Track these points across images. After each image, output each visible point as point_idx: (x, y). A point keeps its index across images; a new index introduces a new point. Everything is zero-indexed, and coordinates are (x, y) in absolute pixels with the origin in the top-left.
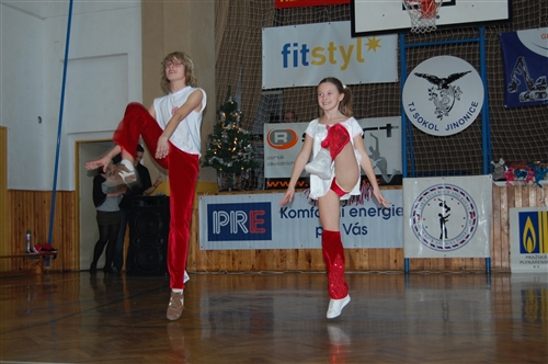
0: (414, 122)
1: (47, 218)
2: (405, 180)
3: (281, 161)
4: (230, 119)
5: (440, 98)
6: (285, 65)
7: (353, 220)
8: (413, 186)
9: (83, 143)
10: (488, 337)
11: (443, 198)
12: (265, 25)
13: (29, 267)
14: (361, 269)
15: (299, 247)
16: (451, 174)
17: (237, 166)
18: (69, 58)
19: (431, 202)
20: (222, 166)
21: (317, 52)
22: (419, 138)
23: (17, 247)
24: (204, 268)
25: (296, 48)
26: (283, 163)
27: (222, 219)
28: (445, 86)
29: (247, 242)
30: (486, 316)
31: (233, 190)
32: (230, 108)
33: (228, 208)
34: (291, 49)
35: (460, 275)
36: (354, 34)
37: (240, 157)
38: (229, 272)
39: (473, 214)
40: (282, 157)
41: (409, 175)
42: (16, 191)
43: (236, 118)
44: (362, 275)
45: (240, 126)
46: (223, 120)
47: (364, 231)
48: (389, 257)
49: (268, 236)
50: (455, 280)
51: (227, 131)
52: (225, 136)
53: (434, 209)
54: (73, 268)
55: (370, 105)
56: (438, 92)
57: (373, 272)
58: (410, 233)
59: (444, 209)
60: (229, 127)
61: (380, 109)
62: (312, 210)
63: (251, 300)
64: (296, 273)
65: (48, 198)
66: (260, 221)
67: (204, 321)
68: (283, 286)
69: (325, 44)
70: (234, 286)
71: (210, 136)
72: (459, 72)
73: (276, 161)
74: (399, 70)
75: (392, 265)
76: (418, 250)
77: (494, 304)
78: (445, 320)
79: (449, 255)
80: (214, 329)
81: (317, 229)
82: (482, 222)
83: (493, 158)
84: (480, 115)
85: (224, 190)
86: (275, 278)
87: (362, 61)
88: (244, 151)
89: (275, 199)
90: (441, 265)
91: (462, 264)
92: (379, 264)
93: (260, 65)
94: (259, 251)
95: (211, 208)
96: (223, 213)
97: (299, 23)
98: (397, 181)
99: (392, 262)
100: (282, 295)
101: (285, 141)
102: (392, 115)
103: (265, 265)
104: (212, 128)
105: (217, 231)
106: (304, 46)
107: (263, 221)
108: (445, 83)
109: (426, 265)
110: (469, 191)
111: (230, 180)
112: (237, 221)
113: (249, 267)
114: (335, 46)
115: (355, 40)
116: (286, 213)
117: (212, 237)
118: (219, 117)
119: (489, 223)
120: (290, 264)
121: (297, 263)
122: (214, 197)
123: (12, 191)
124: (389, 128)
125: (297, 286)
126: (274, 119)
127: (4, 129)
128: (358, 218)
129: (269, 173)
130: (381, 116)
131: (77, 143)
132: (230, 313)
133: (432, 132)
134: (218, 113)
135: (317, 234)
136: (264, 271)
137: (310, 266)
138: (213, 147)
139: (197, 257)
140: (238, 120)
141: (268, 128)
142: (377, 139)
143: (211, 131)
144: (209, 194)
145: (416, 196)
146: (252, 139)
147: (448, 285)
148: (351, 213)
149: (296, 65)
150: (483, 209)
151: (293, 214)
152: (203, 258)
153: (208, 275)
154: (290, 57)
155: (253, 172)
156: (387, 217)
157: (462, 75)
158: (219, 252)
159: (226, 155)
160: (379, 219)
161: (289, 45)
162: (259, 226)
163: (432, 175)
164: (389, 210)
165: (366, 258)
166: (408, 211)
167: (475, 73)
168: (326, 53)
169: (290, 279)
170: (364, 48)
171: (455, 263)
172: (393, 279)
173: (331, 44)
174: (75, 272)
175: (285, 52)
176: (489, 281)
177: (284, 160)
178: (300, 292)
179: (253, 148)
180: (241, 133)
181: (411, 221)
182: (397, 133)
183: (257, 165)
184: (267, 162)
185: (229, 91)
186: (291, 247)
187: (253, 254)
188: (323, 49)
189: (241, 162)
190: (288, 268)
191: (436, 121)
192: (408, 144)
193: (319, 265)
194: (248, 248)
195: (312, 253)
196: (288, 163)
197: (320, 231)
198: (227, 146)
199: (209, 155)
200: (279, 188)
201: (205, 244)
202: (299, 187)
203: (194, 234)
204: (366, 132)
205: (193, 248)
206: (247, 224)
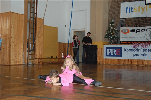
1: (67, 50)
4: (112, 26)
6: (127, 12)
7: (144, 52)
12: (121, 2)
13: (62, 61)
14: (145, 65)
17: (113, 39)
18: (73, 11)
20: (110, 38)
21: (135, 9)
23: (60, 56)
24: (105, 63)
25: (129, 8)
26: (125, 37)
27: (109, 51)
29: (116, 57)
31: (112, 44)
32: (112, 23)
33: (111, 48)
34: (128, 8)
36: (146, 4)
37: (114, 36)
38: (111, 64)
40: (125, 36)
42: (60, 43)
44: (145, 67)
45: (115, 28)
46: (110, 26)
47: (146, 55)
49: (121, 56)
52: (111, 30)
55: (149, 23)
57: (149, 66)
60: (112, 28)
62: (133, 49)
64: (128, 65)
65: (67, 45)
66: (119, 52)
67: (104, 76)
68: (125, 68)
69: (137, 7)
70: (112, 68)
73: (124, 37)
85: (110, 44)
86: (123, 66)
87: (147, 11)
88: (115, 34)
89: (124, 47)
92: (150, 64)
93: (120, 12)
94: (119, 59)
95: (107, 48)
96: (110, 50)
97: (131, 1)
100: (124, 70)
101: (126, 32)
103: (120, 63)
104: (107, 28)
105: (108, 54)
106: (132, 7)
107: (120, 52)
111: (112, 41)
112: (113, 52)
113: (116, 63)
114: (140, 7)
115: (146, 5)
116: (126, 50)
117: (107, 55)
118: (109, 25)
120: (126, 63)
121: (128, 63)
122: (108, 45)
123: (59, 43)
125: (128, 68)
127: (57, 28)
128: (145, 52)
129: (122, 40)
131: (74, 32)
135: (134, 55)
136: (120, 65)
137: (132, 64)
138: (108, 33)
139: (103, 60)
140: (114, 26)
141: (122, 28)
143: (107, 29)
144: (106, 45)
146: (118, 31)
148: (143, 50)
149: (129, 12)
151: (127, 50)
152: (104, 61)
153: (105, 65)
154: (128, 10)
155: (117, 39)
158: (108, 59)
159: (111, 35)
160: (150, 52)
161: (128, 7)
162: (119, 53)
165: (147, 62)
168: (137, 9)
169: (126, 67)
170: (148, 8)
173: (139, 7)
175: (127, 9)
177: (126, 37)
178: (129, 70)
179: (118, 33)
180: (115, 30)
183: (119, 38)
184: (121, 37)
185: (112, 19)
186: (127, 59)
187: (117, 60)
188: (137, 8)
193: (134, 64)
194: (116, 58)
195: (132, 60)
196: (127, 37)
197: (135, 55)
198: (111, 33)
199: (106, 35)
200: (124, 44)
201: (105, 57)
202: (129, 43)
203: (102, 55)
204: (148, 30)
205: (102, 58)
206: (116, 53)
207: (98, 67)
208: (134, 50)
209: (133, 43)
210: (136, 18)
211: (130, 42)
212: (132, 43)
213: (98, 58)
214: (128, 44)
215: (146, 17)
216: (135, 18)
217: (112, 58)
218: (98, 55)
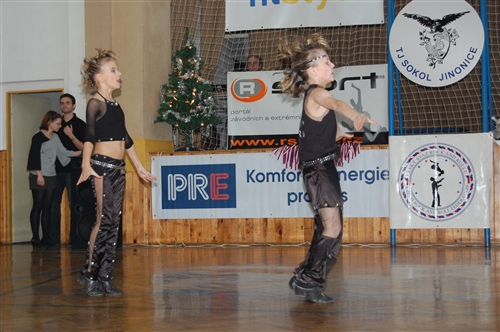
0: (403, 70)
2: (392, 138)
3: (247, 115)
4: (187, 67)
5: (433, 43)
6: (253, 4)
8: (401, 145)
9: (14, 94)
10: (486, 318)
11: (435, 160)
15: (267, 216)
16: (446, 131)
17: (196, 121)
19: (423, 164)
20: (179, 121)
22: (408, 89)
24: (158, 240)
26: (249, 119)
27: (179, 183)
28: (439, 29)
29: (208, 210)
30: (484, 295)
31: (191, 149)
32: (187, 54)
33: (186, 170)
35: (455, 249)
37: (200, 112)
38: (187, 244)
39: (470, 178)
40: (248, 112)
41: (396, 133)
43: (194, 65)
45: (200, 75)
46: (180, 67)
48: (372, 228)
49: (231, 203)
50: (449, 255)
51: (185, 80)
52: (181, 86)
53: (426, 173)
54: (4, 240)
55: (352, 50)
56: (430, 36)
57: (355, 245)
58: (397, 200)
59: (436, 173)
60: (186, 76)
61: (363, 56)
62: (283, 173)
63: (212, 276)
64: (264, 246)
66: (223, 188)
67: (158, 301)
68: (249, 261)
70: (192, 261)
71: (164, 86)
72: (456, 13)
73: (241, 115)
74: (386, 10)
75: (376, 237)
76: (406, 220)
77: (494, 281)
78: (437, 300)
79: (442, 225)
80: (168, 308)
81: (289, 195)
82: (481, 188)
83: (495, 113)
84: (479, 63)
85: (181, 150)
86: (241, 251)
88: (204, 105)
89: (243, 161)
90: (433, 237)
91: (457, 236)
92: (360, 236)
93: (223, 3)
94: (222, 220)
95: (166, 171)
96: (180, 176)
98: (382, 140)
99: (376, 234)
100: (248, 270)
101: (252, 92)
102: (377, 63)
103: (229, 237)
104: (167, 77)
105: (172, 197)
107: (226, 186)
108: (439, 25)
109: (416, 237)
110: (466, 152)
111: (188, 138)
112: (196, 186)
113: (210, 239)
116: (254, 176)
117: (167, 204)
118: (175, 64)
119: (489, 188)
120: (257, 236)
121: (265, 235)
122: (169, 157)
124: (373, 77)
125: (265, 261)
126: (240, 67)
129: (233, 130)
130: (363, 63)
131: (9, 95)
132: (188, 291)
133: (424, 83)
134: (173, 59)
135: (289, 200)
136: (226, 245)
137: (281, 238)
138: (168, 99)
139: (149, 227)
140: (197, 67)
141: (233, 77)
142: (359, 90)
143: (166, 81)
144: (164, 154)
145: (404, 157)
146: (214, 90)
147: (441, 260)
149: (264, 3)
150: (482, 174)
152: (157, 229)
153: (162, 249)
155: (214, 129)
156: (370, 181)
157: (459, 15)
158: (175, 222)
159: (184, 109)
160: (360, 183)
162: (221, 192)
163: (423, 132)
164: (373, 172)
165: (346, 228)
166: (395, 175)
167: (474, 13)
169: (258, 253)
171: (449, 235)
172: (376, 253)
174: (7, 245)
176: (488, 256)
177: (251, 115)
178: (269, 267)
179: (215, 101)
180: (201, 83)
181: (398, 186)
182: (382, 84)
183: (218, 121)
184: (230, 117)
185: (187, 34)
186: (259, 216)
187: (215, 224)
189: (201, 117)
190: (256, 240)
191: (428, 70)
192: (396, 97)
193: (291, 237)
194: (209, 217)
195: (283, 223)
196: (255, 119)
197: (293, 197)
198: (184, 98)
199: (163, 109)
200: (245, 147)
201: (159, 212)
202: (267, 146)
203: (146, 201)
204: (346, 82)
205: (145, 217)
206: (208, 190)
207: (130, 262)
208: (291, 177)
209: (286, 143)
210: (295, 29)
211: (270, 137)
212: (280, 146)
213: (128, 217)
214: (260, 147)
215: (336, 28)
216: (290, 30)
217: (193, 217)
218: (127, 204)
